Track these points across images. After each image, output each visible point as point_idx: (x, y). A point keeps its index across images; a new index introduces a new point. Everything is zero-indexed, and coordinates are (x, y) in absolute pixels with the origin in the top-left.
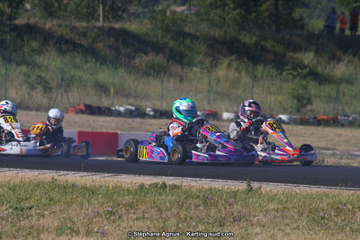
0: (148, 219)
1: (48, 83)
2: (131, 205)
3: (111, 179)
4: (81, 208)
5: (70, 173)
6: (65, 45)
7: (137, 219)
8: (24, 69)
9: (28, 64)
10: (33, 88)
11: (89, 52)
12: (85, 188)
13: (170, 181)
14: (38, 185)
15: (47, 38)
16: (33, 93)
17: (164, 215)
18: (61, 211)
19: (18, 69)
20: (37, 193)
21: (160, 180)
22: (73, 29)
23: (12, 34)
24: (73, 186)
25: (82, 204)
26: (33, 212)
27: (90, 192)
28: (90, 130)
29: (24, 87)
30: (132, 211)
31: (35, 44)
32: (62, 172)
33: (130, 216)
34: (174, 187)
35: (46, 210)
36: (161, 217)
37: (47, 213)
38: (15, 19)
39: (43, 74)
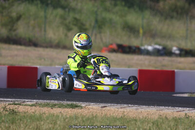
1: (83, 24)
29: (61, 29)
39: (77, 16)
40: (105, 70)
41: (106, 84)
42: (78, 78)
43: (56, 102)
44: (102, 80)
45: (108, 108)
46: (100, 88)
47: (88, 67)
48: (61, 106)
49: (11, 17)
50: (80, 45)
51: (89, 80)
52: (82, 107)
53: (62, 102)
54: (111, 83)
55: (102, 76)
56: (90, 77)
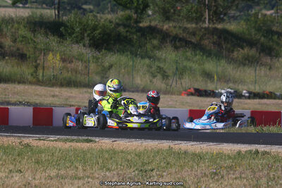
0: (244, 178)
1: (165, 72)
2: (231, 168)
3: (215, 147)
4: (192, 170)
5: (182, 142)
6: (179, 42)
7: (236, 178)
8: (147, 61)
9: (150, 58)
10: (154, 77)
11: (197, 47)
12: (194, 155)
13: (261, 148)
14: (158, 152)
15: (165, 37)
16: (155, 80)
17: (257, 175)
18: (176, 172)
19: (143, 61)
20: (158, 158)
21: (253, 147)
22: (185, 29)
23: (138, 34)
24: (186, 153)
25: (192, 167)
26: (154, 173)
27: (199, 157)
28: (198, 109)
29: (147, 76)
30: (232, 172)
31: (155, 42)
32: (176, 142)
33: (230, 176)
34: (265, 153)
35: (165, 172)
36: (254, 177)
37: (165, 174)
38: (140, 22)
39: (162, 65)
40: (134, 110)
41: (135, 122)
42: (110, 117)
43: (75, 137)
44: (131, 119)
45: (118, 142)
46: (130, 125)
47: (120, 108)
48: (77, 141)
49: (103, 66)
50: (113, 89)
51: (120, 118)
52: (95, 142)
53: (80, 138)
54: (139, 121)
55: (131, 115)
56: (122, 116)
